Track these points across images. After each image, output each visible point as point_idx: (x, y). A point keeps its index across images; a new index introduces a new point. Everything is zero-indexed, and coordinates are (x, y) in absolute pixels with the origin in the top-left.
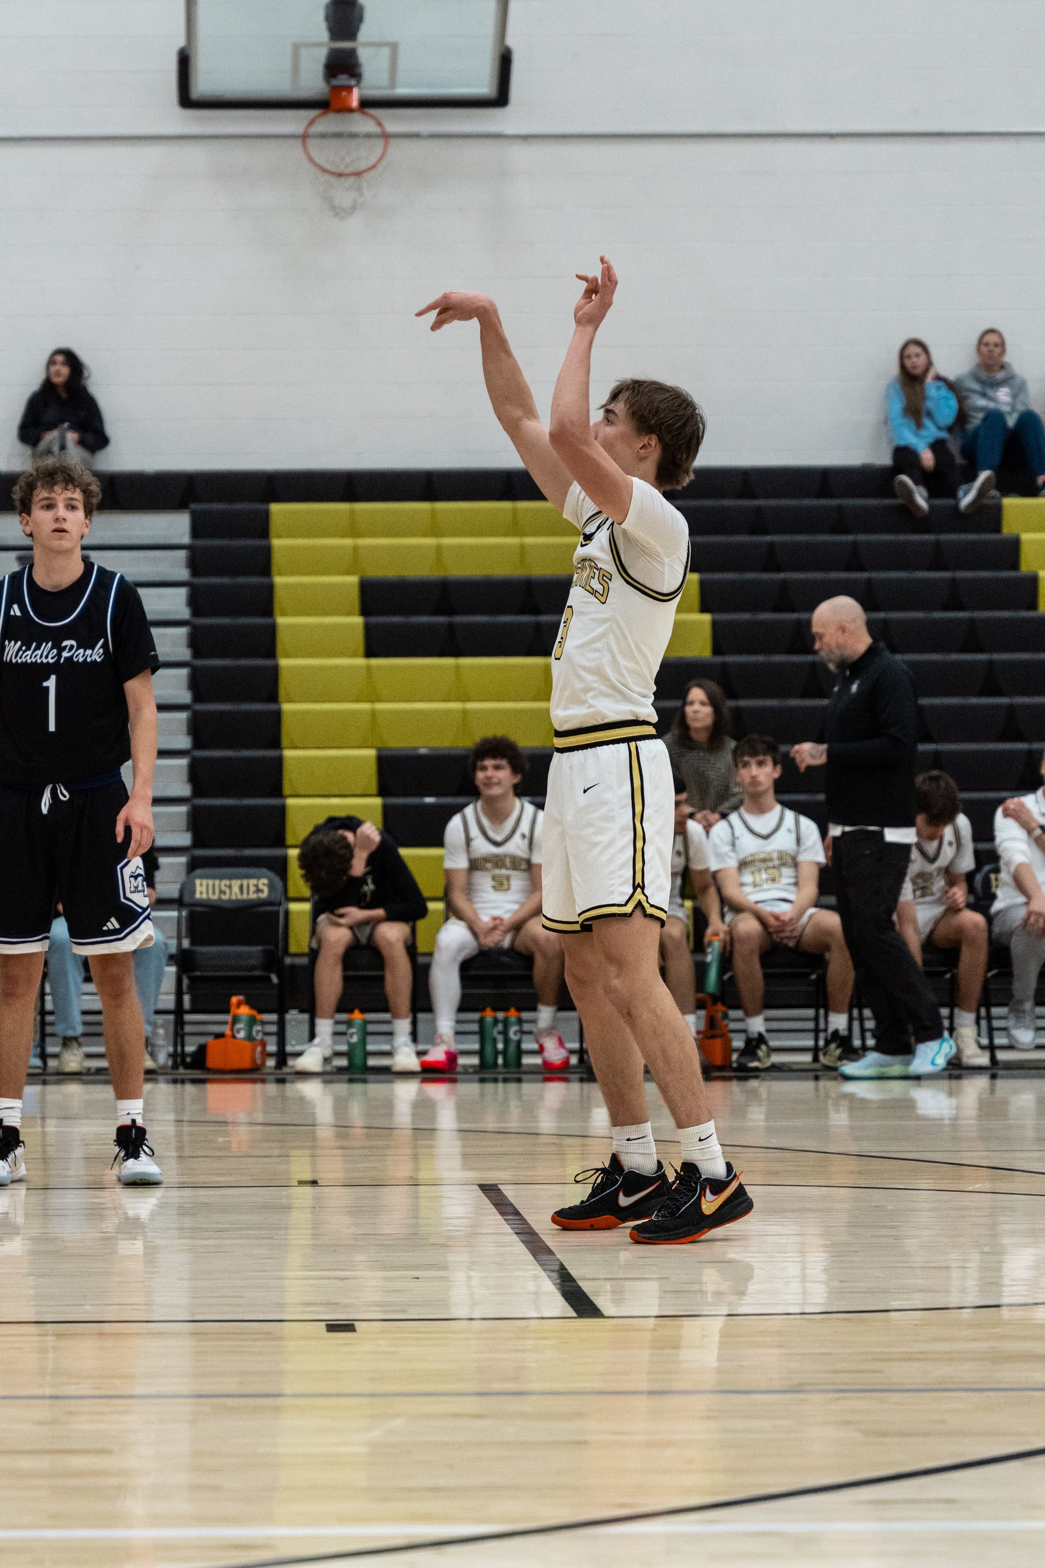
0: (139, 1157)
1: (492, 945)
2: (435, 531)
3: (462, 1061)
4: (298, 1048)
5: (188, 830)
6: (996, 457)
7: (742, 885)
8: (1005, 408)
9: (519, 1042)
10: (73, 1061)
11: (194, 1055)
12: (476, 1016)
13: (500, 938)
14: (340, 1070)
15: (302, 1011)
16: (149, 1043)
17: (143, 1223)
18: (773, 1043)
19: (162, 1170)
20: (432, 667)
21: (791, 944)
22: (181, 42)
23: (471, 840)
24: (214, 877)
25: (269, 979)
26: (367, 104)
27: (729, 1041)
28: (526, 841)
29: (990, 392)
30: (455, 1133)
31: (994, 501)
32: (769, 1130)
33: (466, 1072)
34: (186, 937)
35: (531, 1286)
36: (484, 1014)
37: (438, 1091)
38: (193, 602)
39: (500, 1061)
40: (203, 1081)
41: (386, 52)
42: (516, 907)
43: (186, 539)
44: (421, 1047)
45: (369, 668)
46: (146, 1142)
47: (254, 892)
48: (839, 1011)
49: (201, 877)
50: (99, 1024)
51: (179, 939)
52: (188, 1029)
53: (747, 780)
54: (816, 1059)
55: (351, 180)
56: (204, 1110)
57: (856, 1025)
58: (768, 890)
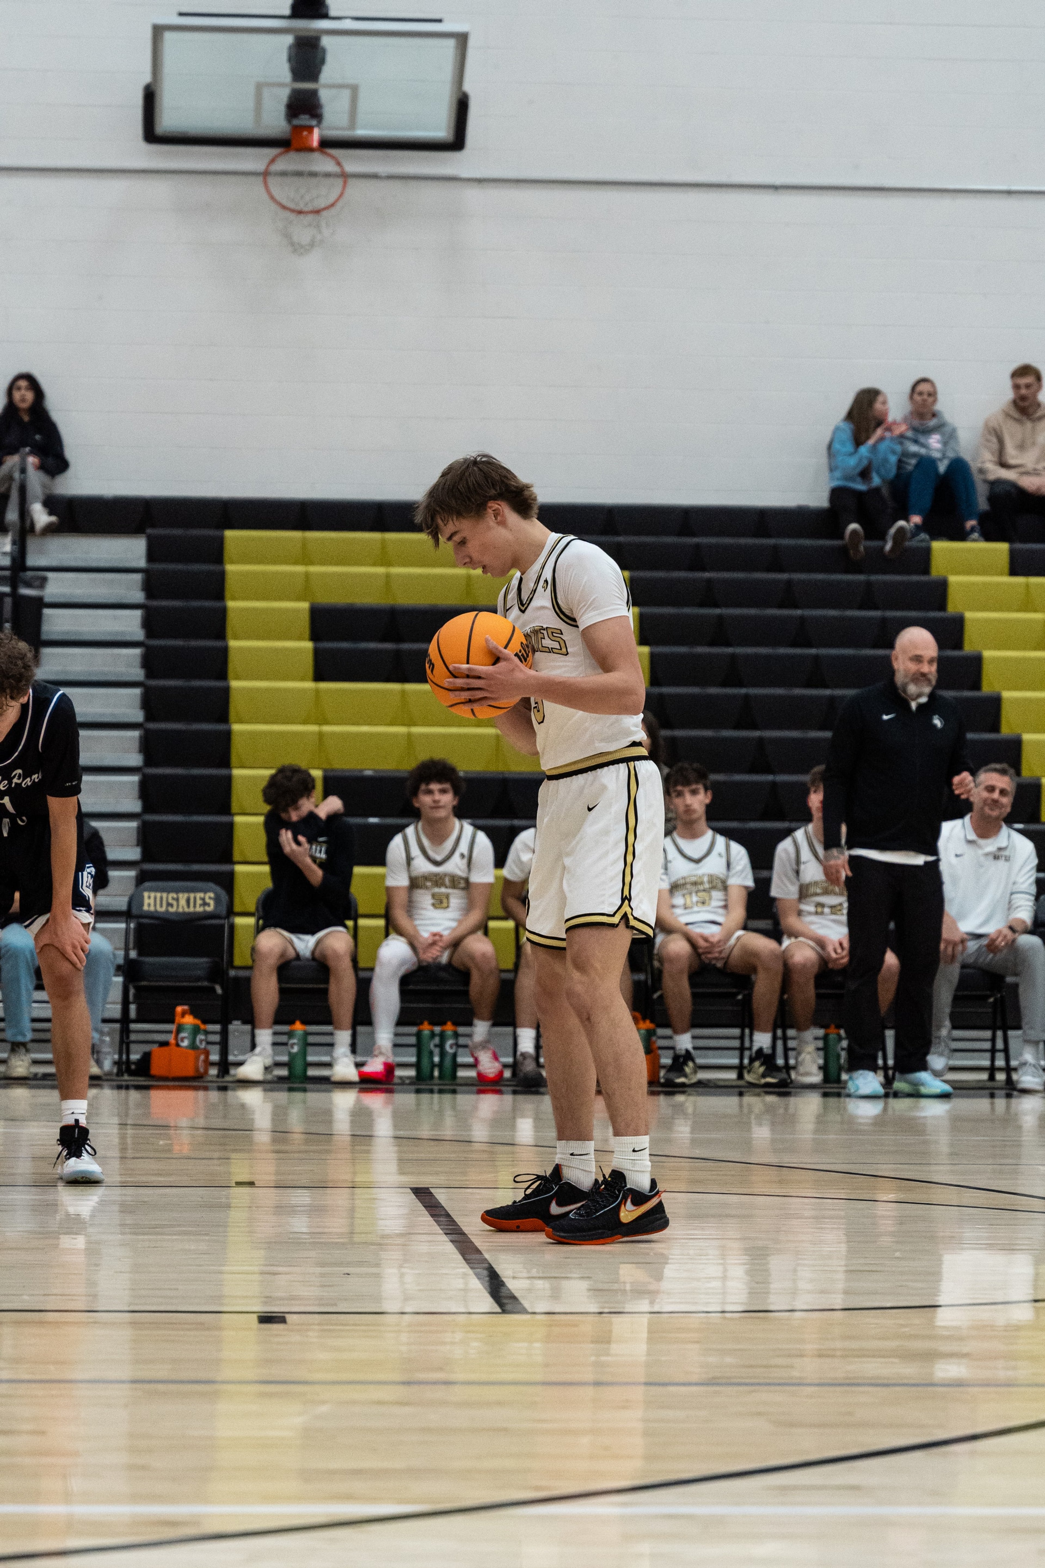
0: (81, 1156)
1: (430, 960)
2: (384, 560)
3: (399, 1073)
4: (241, 1058)
5: (138, 845)
6: (927, 501)
7: (673, 906)
8: (936, 455)
9: (455, 1056)
10: (20, 1066)
11: (138, 1063)
12: (414, 1030)
13: (438, 954)
14: (281, 1079)
15: (245, 1022)
16: (95, 1050)
17: (84, 1219)
18: (700, 1061)
19: (103, 1169)
20: (378, 691)
21: (719, 965)
22: (147, 78)
23: (413, 859)
24: (162, 890)
25: (214, 990)
26: (326, 144)
27: (658, 1057)
28: (465, 861)
29: (922, 439)
30: (392, 1140)
31: (924, 544)
32: (693, 1141)
33: (403, 1084)
34: (134, 948)
35: (459, 1284)
36: (421, 1027)
37: (376, 1101)
38: (147, 624)
39: (436, 1073)
40: (147, 1088)
41: (346, 94)
42: (454, 924)
43: (142, 563)
44: (359, 1059)
45: (317, 691)
46: (88, 1142)
47: (200, 905)
48: (764, 1030)
49: (150, 890)
50: (48, 1030)
51: (127, 950)
52: (133, 1037)
53: (681, 809)
54: (740, 1076)
55: (310, 217)
56: (147, 1115)
57: (780, 1043)
58: (698, 912)
